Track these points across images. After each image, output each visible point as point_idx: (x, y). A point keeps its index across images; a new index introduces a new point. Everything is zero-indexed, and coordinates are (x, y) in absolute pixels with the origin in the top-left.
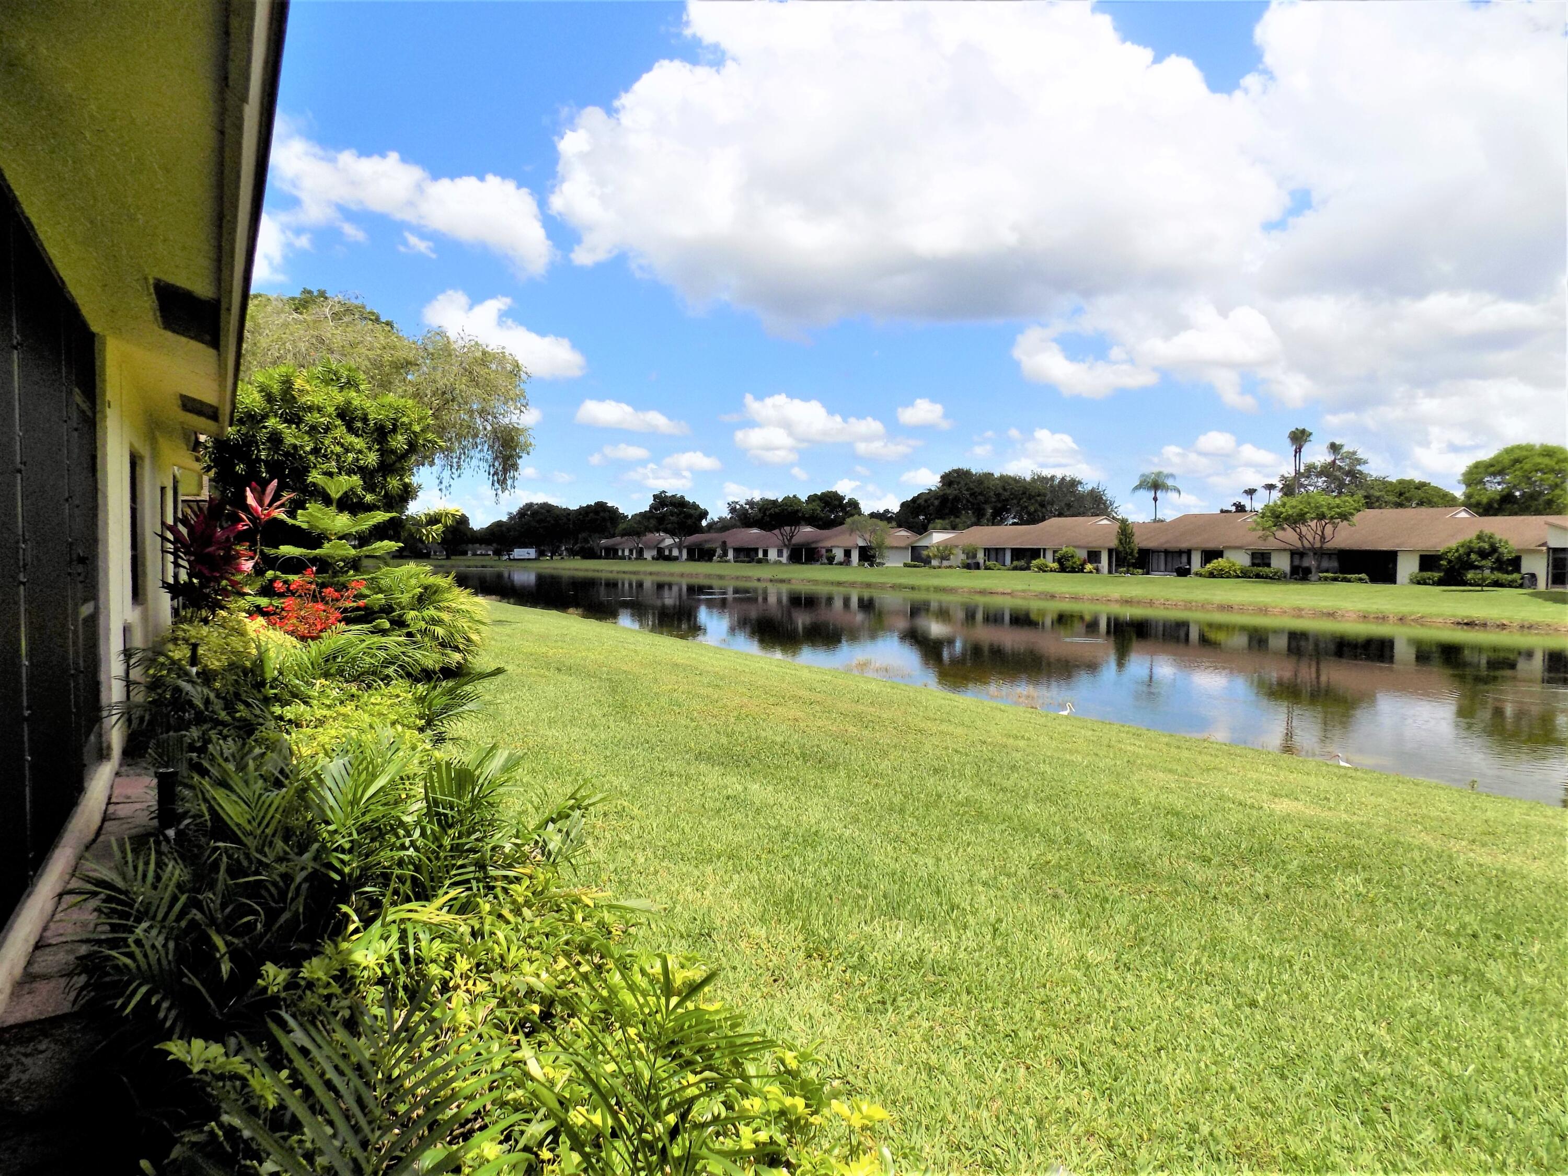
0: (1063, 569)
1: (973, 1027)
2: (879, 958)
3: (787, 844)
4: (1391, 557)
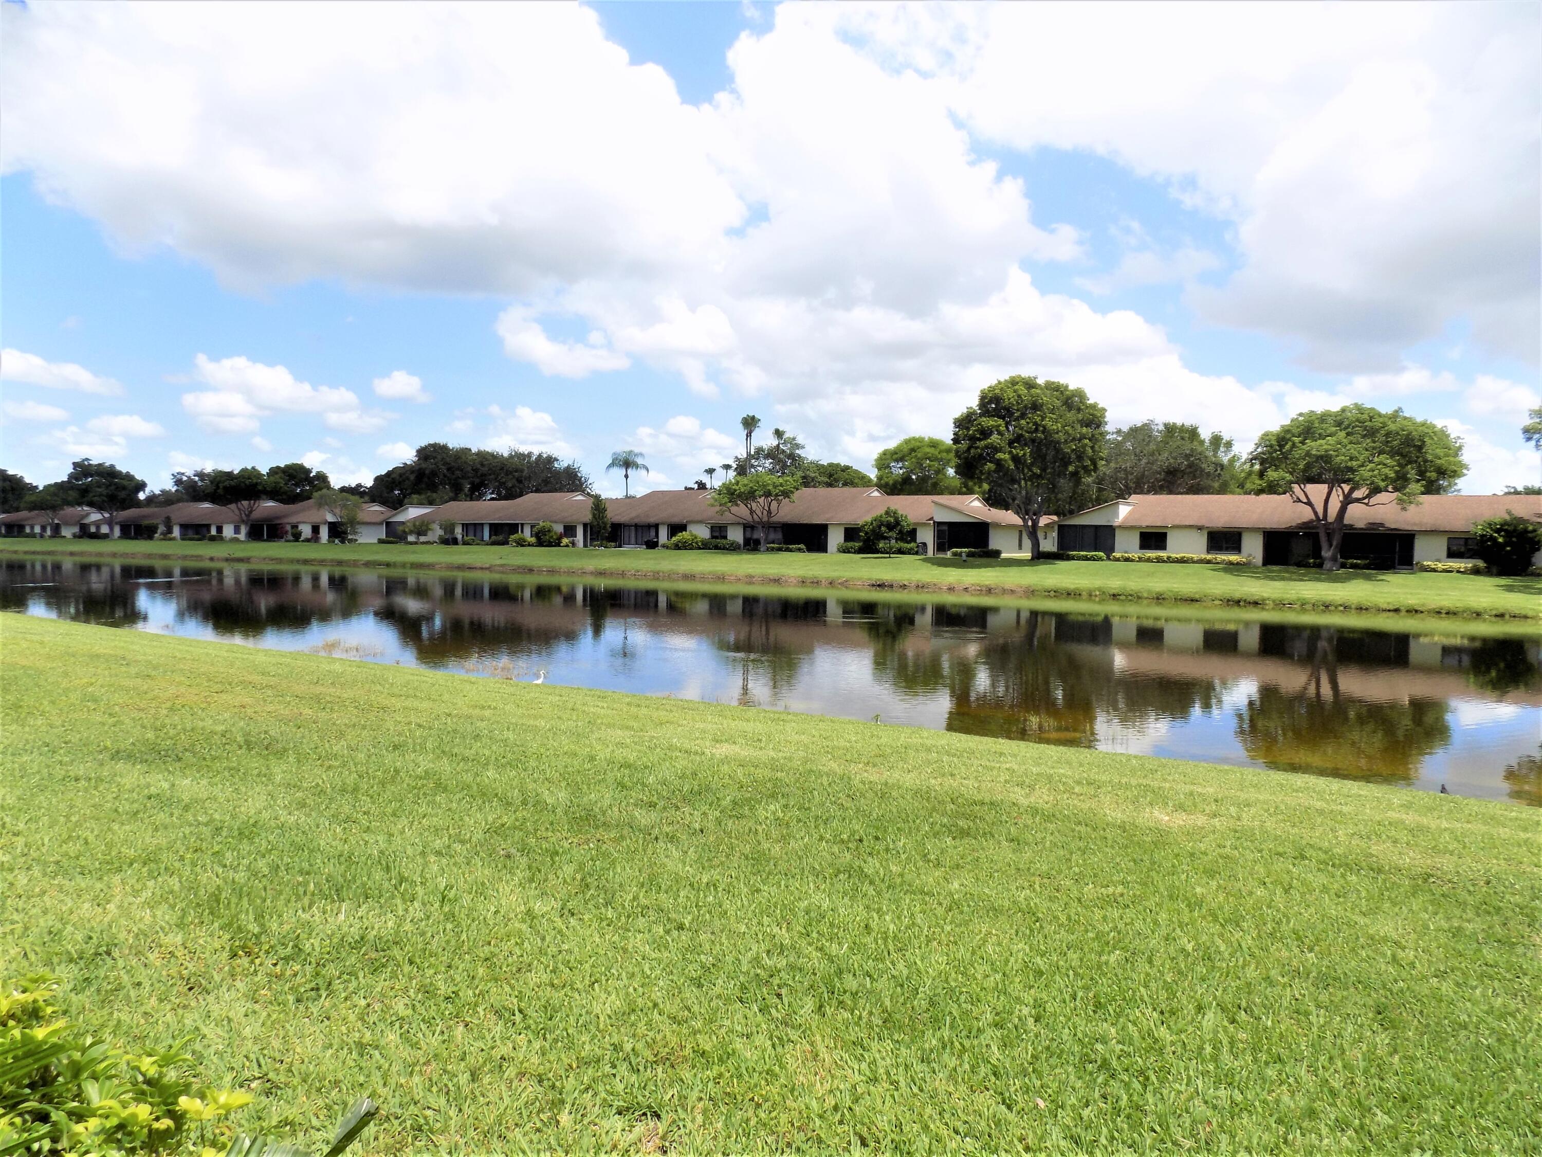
0: (540, 543)
1: (413, 996)
2: (317, 944)
3: (219, 839)
4: (822, 530)
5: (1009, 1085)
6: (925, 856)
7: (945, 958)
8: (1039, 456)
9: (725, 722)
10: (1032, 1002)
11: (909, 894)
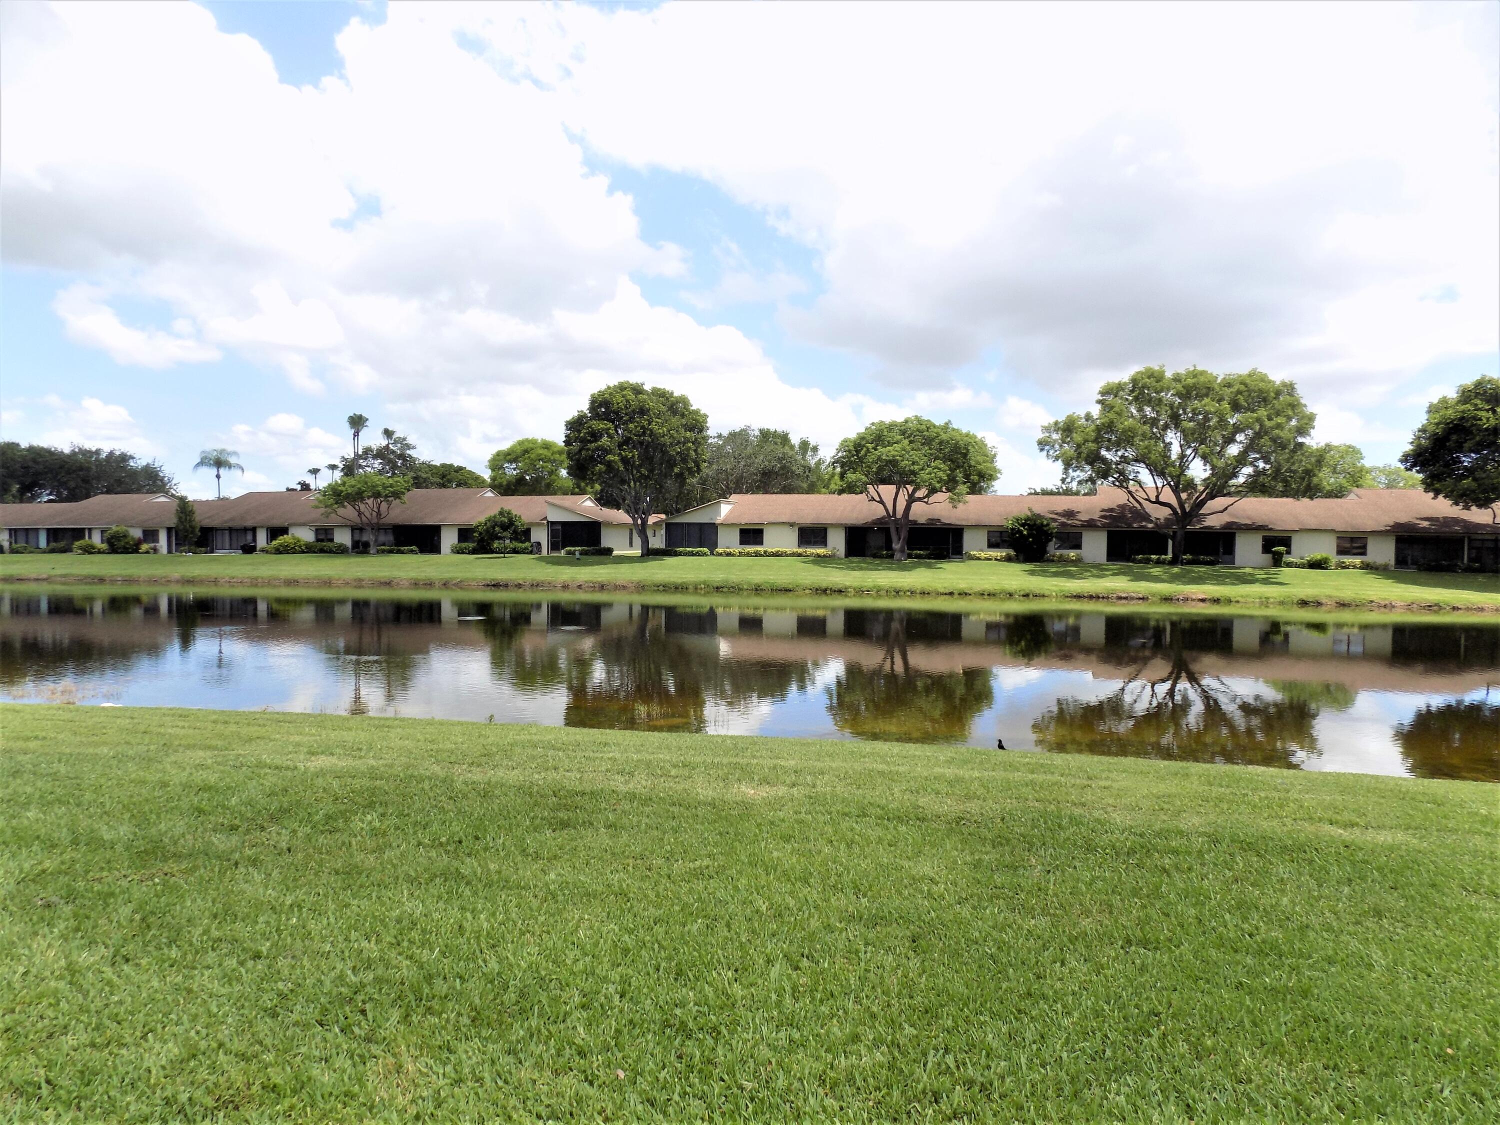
0: (113, 550)
4: (435, 531)
5: (592, 1062)
6: (524, 851)
7: (537, 948)
8: (647, 459)
9: (324, 732)
10: (618, 978)
11: (505, 890)
